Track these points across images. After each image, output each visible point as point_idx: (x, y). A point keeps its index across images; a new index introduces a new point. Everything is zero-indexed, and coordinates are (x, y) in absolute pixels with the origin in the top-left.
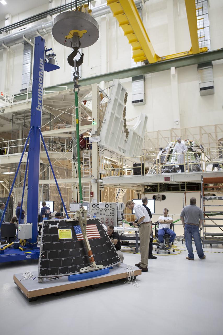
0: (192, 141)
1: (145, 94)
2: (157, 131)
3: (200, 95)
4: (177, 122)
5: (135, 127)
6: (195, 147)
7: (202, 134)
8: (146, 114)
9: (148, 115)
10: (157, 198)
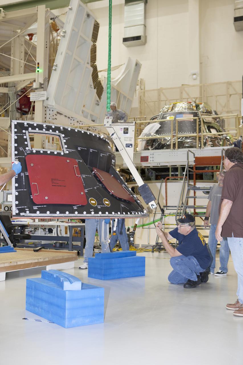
0: (201, 104)
1: (145, 26)
2: (159, 89)
3: (236, 29)
4: (195, 74)
5: (118, 80)
6: (204, 113)
7: (230, 95)
8: (137, 60)
9: (141, 62)
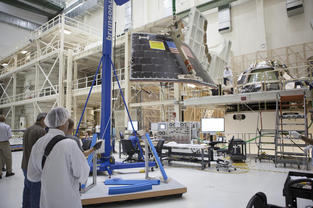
0: (275, 61)
1: (231, 21)
2: (243, 55)
3: (288, 16)
4: (264, 45)
5: (219, 52)
6: (277, 66)
7: (289, 55)
8: (229, 40)
9: (232, 41)
10: (237, 118)
